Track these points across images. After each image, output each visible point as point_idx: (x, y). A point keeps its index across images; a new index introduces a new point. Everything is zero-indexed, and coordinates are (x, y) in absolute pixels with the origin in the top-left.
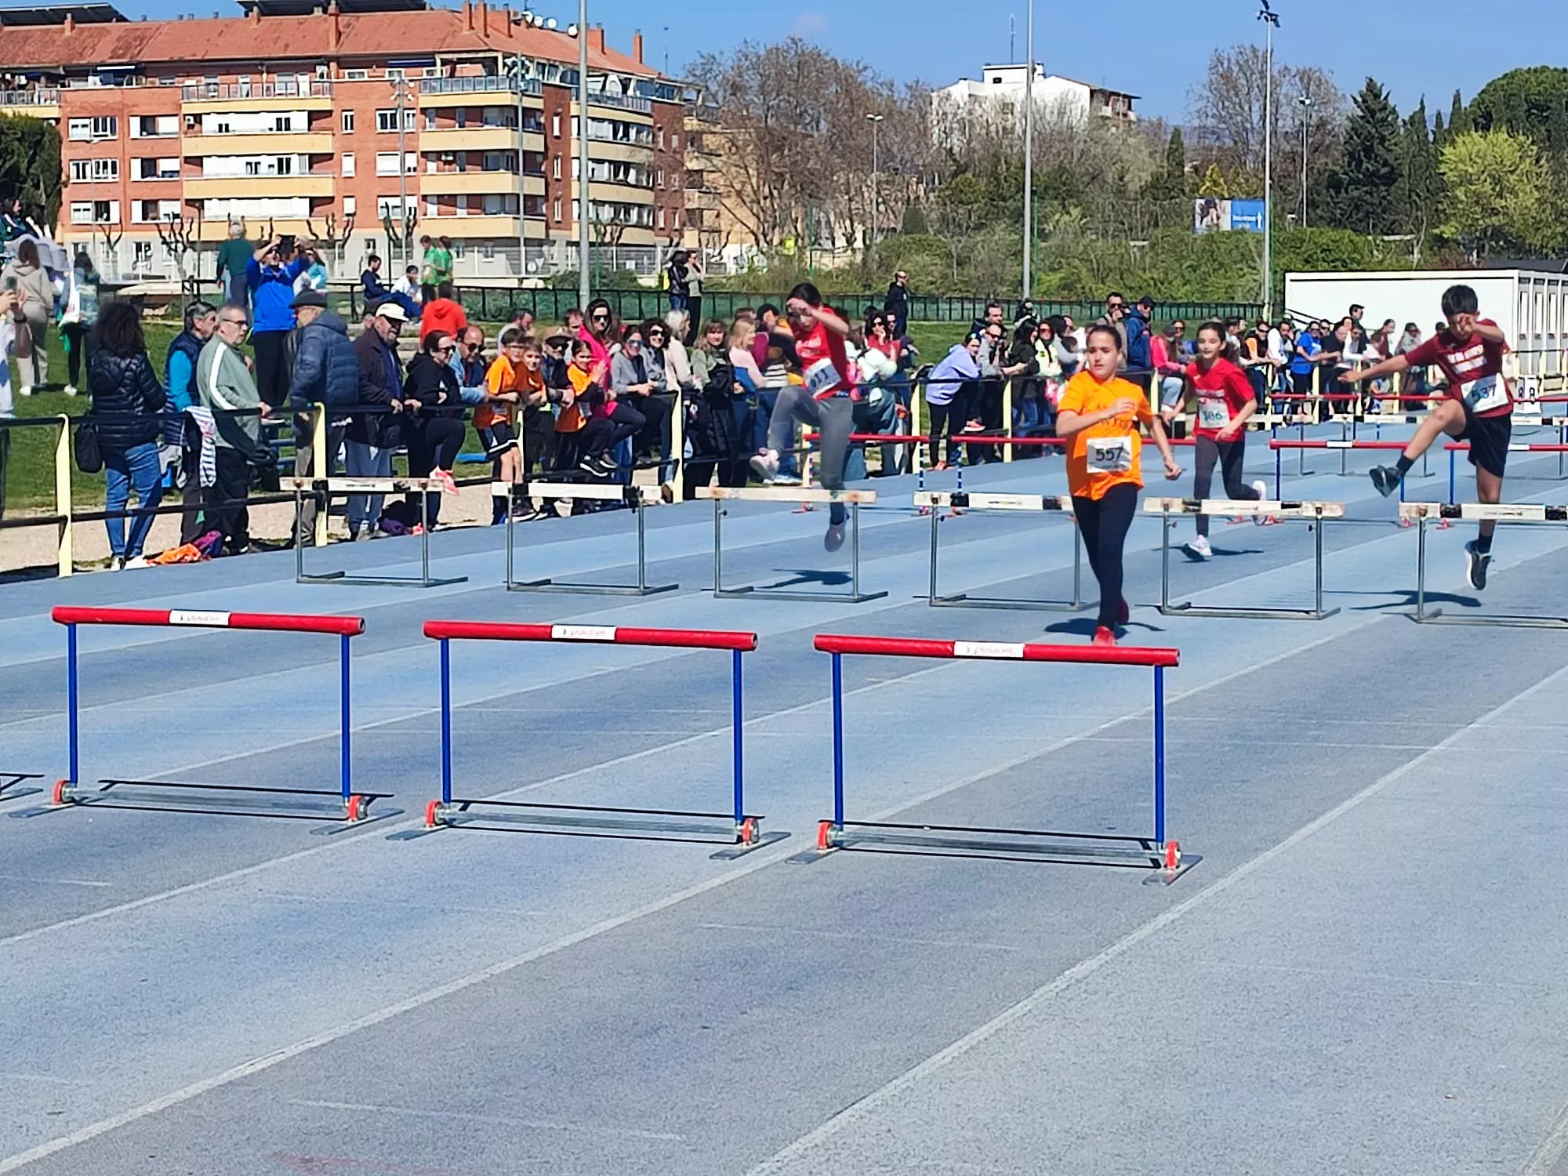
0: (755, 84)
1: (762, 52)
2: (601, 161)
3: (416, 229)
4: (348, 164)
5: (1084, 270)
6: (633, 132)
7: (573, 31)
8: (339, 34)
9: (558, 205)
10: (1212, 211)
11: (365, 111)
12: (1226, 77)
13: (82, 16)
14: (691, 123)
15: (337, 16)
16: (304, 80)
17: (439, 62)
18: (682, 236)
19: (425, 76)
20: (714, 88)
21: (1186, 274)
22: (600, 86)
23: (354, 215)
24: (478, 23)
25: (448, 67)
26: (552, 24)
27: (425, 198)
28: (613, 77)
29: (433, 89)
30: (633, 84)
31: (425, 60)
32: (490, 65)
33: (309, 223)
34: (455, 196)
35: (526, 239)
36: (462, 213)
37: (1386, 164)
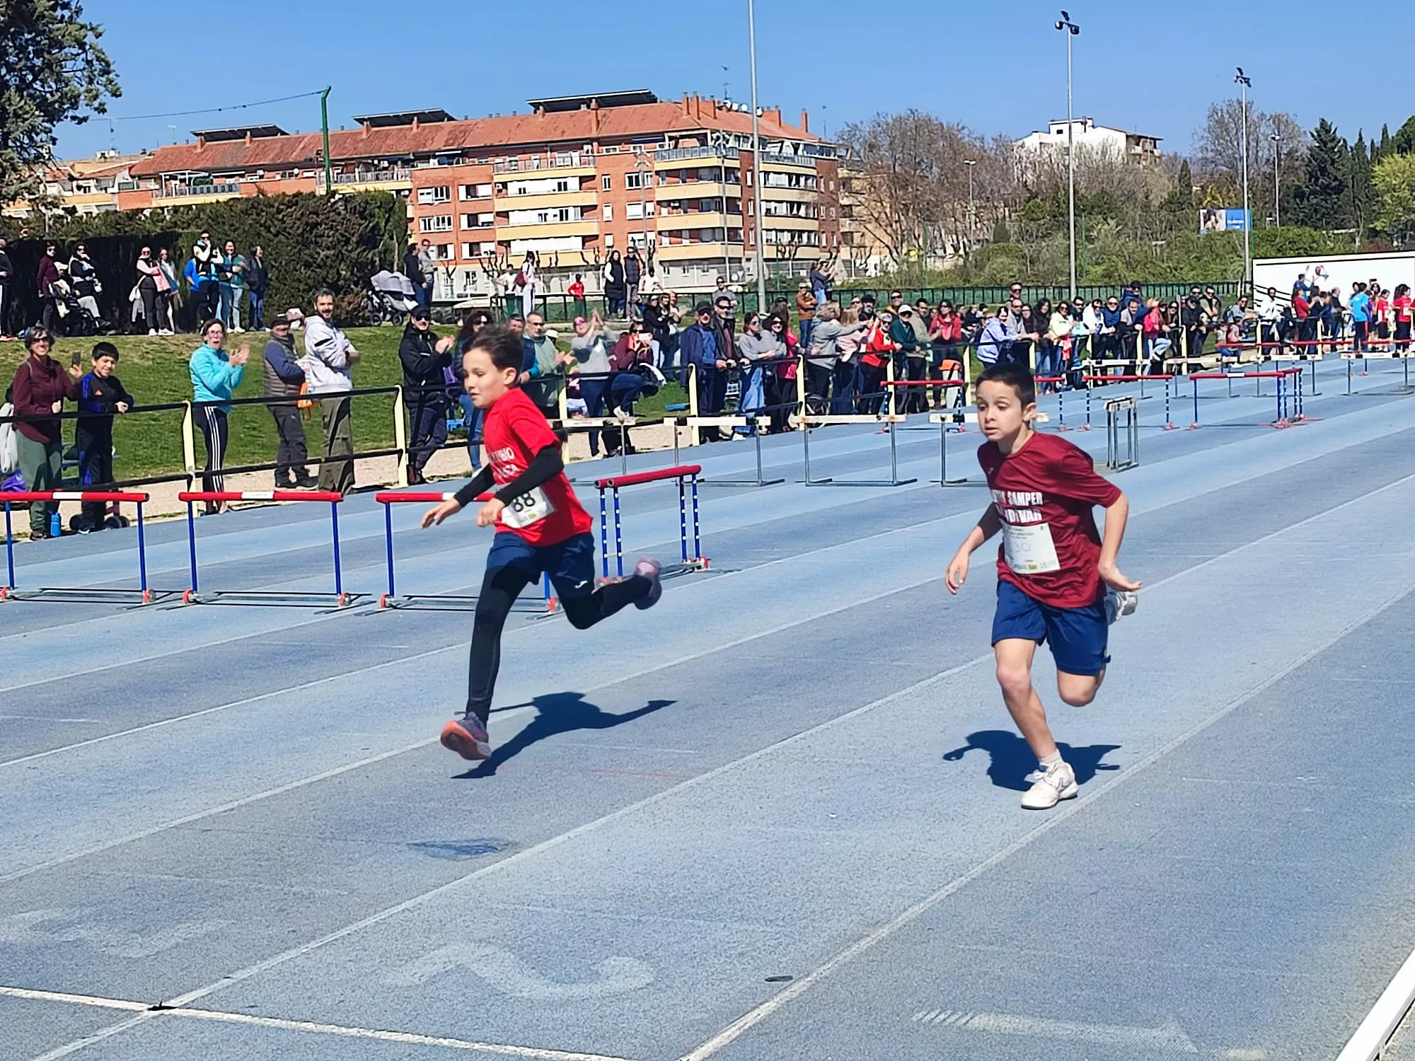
0: (886, 143)
1: (890, 121)
2: (781, 202)
3: (655, 255)
4: (607, 212)
5: (1120, 264)
6: (802, 180)
7: (760, 112)
8: (598, 122)
9: (752, 234)
10: (1213, 218)
11: (617, 175)
12: (1220, 122)
13: (424, 118)
14: (843, 173)
15: (596, 110)
16: (576, 155)
17: (667, 139)
18: (838, 251)
19: (658, 149)
20: (857, 147)
21: (1193, 263)
22: (778, 149)
23: (612, 247)
24: (693, 110)
25: (673, 142)
26: (744, 108)
27: (660, 233)
28: (787, 143)
29: (663, 157)
30: (801, 147)
31: (658, 137)
32: (703, 139)
33: (582, 253)
34: (681, 230)
35: (730, 258)
36: (686, 242)
37: (1336, 179)
